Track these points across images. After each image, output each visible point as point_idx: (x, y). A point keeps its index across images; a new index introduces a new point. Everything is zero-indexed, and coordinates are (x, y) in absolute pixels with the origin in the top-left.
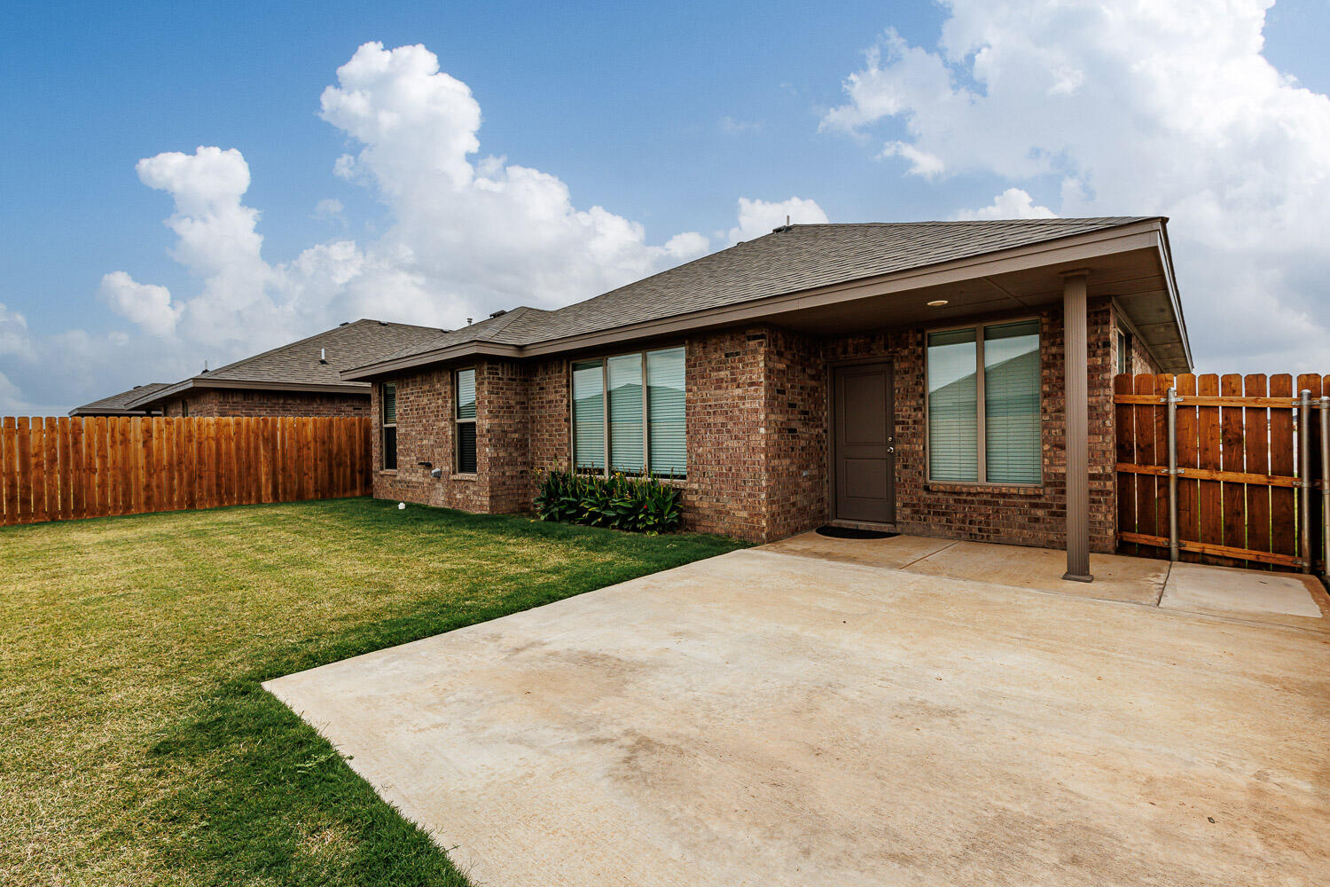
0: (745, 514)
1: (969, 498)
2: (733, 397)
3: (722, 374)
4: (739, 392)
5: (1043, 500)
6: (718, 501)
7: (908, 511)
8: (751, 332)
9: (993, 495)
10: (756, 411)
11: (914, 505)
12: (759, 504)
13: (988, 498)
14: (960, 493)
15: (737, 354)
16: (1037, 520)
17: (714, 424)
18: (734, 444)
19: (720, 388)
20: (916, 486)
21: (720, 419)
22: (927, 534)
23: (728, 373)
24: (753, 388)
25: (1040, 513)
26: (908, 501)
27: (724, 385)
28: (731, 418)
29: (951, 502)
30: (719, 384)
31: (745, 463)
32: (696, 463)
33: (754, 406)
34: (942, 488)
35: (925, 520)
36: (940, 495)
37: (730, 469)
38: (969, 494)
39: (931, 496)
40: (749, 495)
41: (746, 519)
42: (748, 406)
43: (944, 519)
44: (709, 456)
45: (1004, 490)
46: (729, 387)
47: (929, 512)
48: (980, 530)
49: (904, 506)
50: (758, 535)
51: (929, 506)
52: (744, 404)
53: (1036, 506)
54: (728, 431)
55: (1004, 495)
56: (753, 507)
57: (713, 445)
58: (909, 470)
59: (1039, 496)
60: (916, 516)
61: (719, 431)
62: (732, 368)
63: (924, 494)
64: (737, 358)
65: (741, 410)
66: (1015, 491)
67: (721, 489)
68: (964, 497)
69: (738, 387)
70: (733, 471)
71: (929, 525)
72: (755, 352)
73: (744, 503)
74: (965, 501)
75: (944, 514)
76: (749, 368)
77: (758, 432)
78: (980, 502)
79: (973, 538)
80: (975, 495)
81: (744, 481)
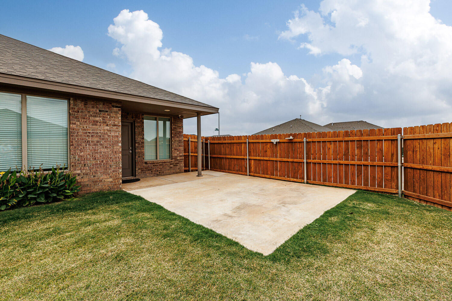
0: (111, 180)
1: (157, 164)
2: (104, 130)
3: (97, 119)
4: (108, 128)
5: (172, 163)
6: (94, 176)
7: (140, 171)
8: (115, 104)
9: (162, 163)
10: (117, 136)
11: (142, 169)
12: (119, 174)
13: (161, 164)
14: (154, 163)
15: (107, 111)
16: (171, 168)
17: (92, 141)
18: (106, 150)
19: (96, 125)
20: (142, 163)
21: (96, 139)
22: (146, 177)
23: (101, 119)
24: (115, 127)
25: (172, 166)
26: (140, 168)
27: (99, 124)
28: (103, 139)
29: (152, 166)
30: (95, 123)
31: (111, 158)
32: (78, 160)
33: (116, 134)
34: (150, 162)
35: (145, 173)
36: (149, 165)
37: (103, 161)
38: (157, 163)
39: (147, 165)
40: (113, 171)
41: (111, 182)
42: (113, 134)
43: (150, 171)
44: (88, 156)
45: (165, 161)
46: (102, 125)
47: (146, 170)
48: (159, 173)
49: (139, 169)
50: (118, 187)
51: (146, 168)
52: (110, 133)
53: (171, 164)
54: (101, 145)
55: (165, 162)
56: (116, 176)
57: (91, 151)
58: (140, 158)
59: (172, 162)
60: (142, 172)
61: (95, 145)
62: (103, 117)
63: (145, 165)
64: (106, 113)
65: (109, 136)
66: (167, 161)
67: (96, 170)
68: (155, 164)
69: (107, 125)
70: (104, 162)
71: (146, 174)
72: (116, 112)
73: (111, 175)
74: (156, 165)
75: (150, 170)
76: (113, 119)
77: (118, 145)
78: (159, 165)
79: (158, 175)
80: (158, 163)
81: (111, 166)
